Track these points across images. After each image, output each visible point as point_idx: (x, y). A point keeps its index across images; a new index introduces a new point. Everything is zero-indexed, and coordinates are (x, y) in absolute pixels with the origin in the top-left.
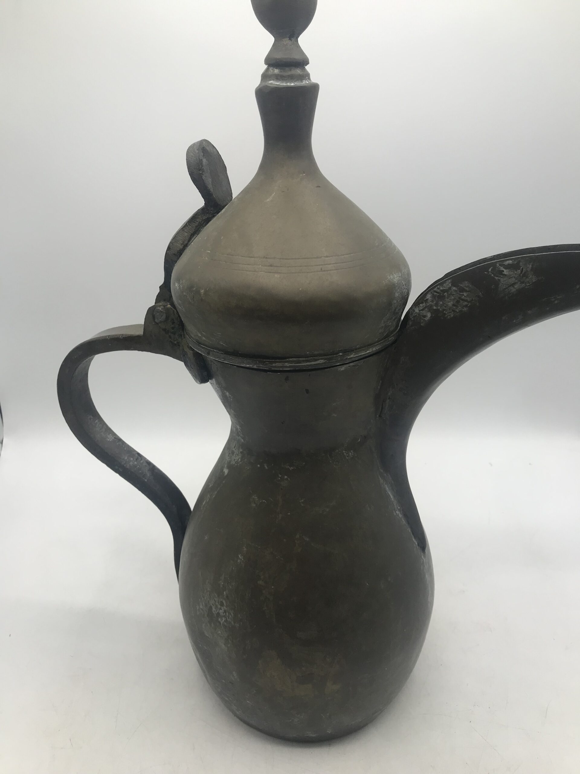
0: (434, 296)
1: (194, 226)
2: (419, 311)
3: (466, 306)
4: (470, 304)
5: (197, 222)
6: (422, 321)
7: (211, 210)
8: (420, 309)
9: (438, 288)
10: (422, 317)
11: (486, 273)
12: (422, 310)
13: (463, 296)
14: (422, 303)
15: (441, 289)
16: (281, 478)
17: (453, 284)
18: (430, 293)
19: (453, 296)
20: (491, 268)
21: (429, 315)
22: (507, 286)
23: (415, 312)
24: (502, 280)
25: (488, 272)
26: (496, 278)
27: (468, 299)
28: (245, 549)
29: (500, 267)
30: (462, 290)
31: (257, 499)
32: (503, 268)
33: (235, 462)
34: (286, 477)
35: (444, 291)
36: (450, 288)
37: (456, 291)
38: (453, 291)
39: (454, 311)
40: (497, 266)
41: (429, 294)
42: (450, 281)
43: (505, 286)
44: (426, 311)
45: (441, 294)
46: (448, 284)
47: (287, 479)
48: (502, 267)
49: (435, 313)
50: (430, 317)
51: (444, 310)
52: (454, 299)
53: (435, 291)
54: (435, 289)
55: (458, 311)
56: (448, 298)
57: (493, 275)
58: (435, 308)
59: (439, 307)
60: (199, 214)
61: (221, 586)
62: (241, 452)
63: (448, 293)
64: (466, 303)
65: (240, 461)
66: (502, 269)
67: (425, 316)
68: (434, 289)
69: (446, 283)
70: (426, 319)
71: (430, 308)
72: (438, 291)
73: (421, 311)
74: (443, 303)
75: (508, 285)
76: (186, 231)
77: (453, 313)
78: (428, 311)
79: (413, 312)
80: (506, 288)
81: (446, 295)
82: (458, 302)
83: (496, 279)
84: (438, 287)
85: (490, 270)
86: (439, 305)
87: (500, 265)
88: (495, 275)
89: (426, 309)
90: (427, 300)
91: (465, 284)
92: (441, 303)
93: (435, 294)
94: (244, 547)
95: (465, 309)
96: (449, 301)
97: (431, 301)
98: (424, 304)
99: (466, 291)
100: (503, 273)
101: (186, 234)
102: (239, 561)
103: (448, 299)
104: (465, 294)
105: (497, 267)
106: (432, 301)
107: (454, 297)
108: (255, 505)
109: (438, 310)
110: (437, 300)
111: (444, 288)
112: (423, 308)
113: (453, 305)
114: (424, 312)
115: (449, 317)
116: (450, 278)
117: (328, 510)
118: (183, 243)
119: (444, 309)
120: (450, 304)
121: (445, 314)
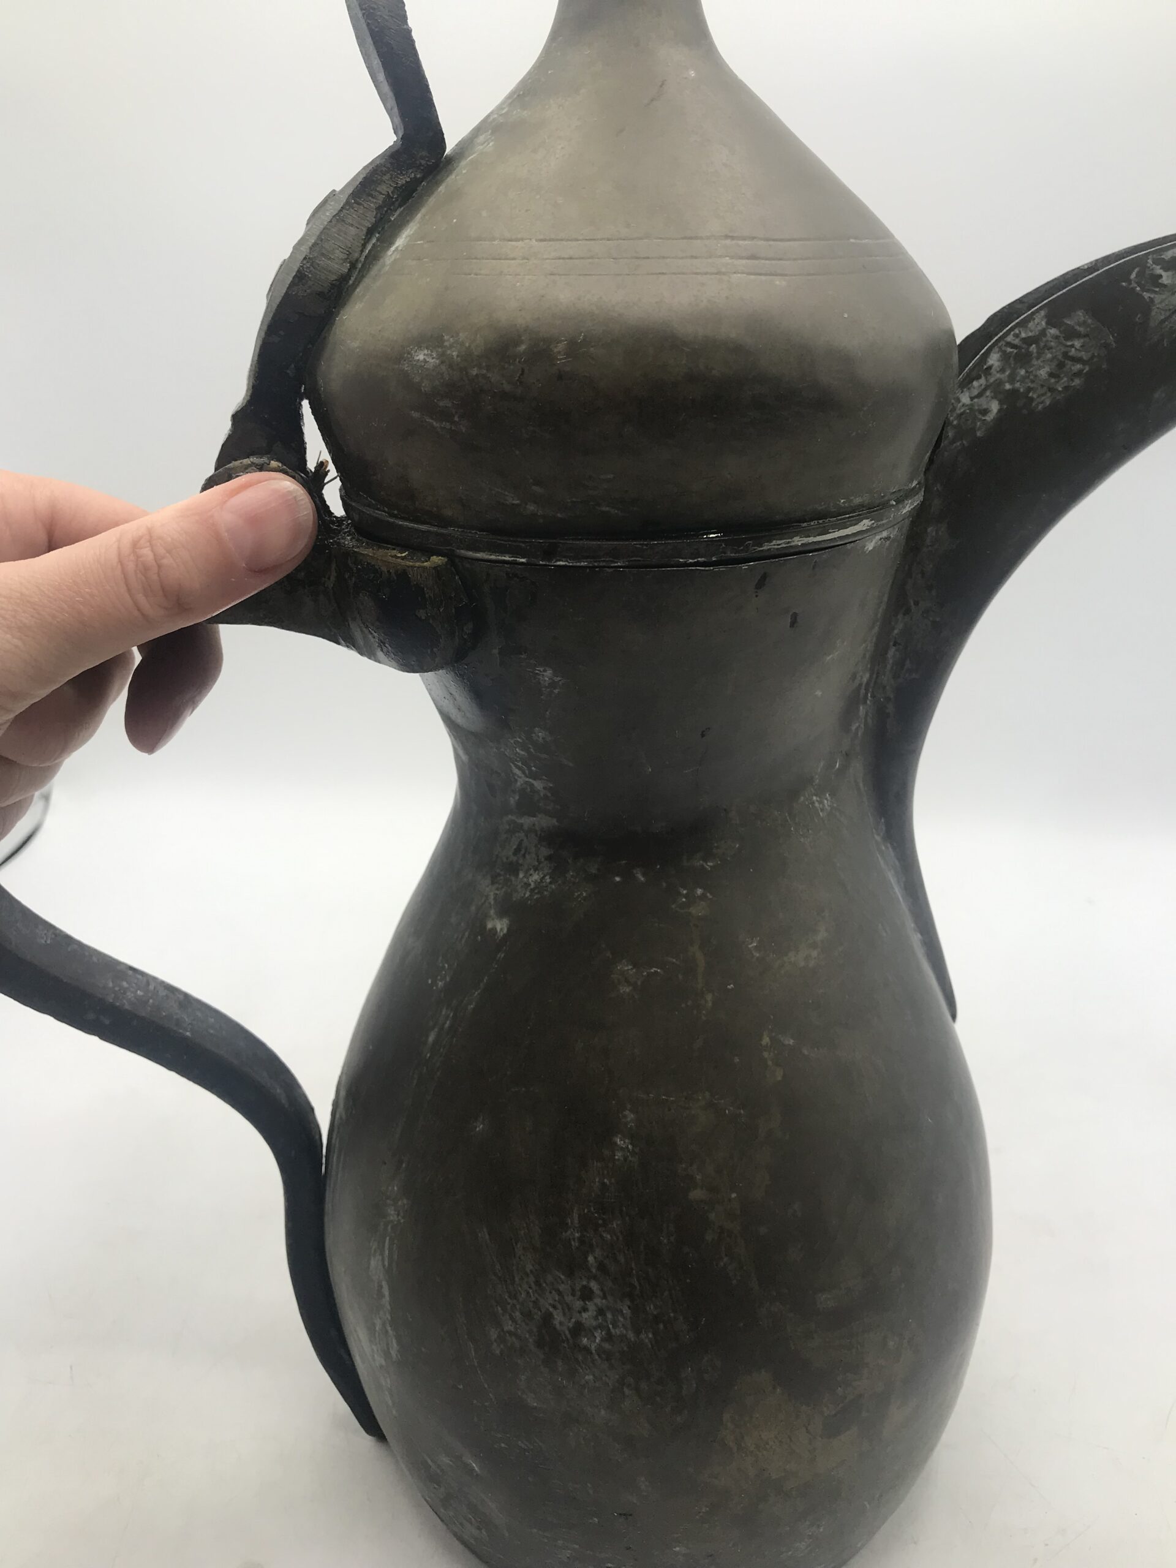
0: (1005, 357)
1: (372, 205)
2: (972, 399)
3: (1078, 374)
4: (1087, 369)
5: (381, 193)
6: (979, 423)
7: (422, 158)
8: (973, 395)
9: (1017, 336)
10: (977, 413)
11: (1124, 284)
12: (979, 395)
13: (1073, 349)
14: (978, 378)
15: (1023, 335)
16: (686, 896)
17: (1050, 323)
18: (996, 349)
19: (1051, 350)
20: (1137, 270)
21: (995, 407)
22: (1168, 314)
23: (961, 404)
24: (1157, 298)
25: (1129, 281)
26: (1146, 295)
27: (1084, 355)
28: (631, 1116)
29: (1154, 266)
30: (1071, 334)
31: (632, 969)
32: (1160, 269)
33: (532, 890)
34: (699, 891)
35: (1028, 341)
36: (1043, 333)
37: (1057, 337)
38: (1050, 339)
39: (1051, 390)
40: (1149, 265)
41: (995, 353)
42: (1043, 313)
43: (1163, 312)
44: (987, 397)
45: (1023, 350)
46: (1039, 322)
47: (703, 897)
48: (1159, 267)
49: (1009, 398)
50: (997, 414)
51: (1029, 389)
52: (1052, 360)
53: (1009, 344)
54: (1010, 338)
55: (1060, 389)
56: (1038, 358)
57: (1138, 289)
58: (1008, 386)
59: (1017, 385)
60: (384, 169)
61: (575, 1244)
62: (549, 858)
63: (1038, 347)
64: (1079, 366)
65: (551, 883)
66: (1159, 271)
67: (985, 412)
68: (1005, 339)
69: (1034, 319)
70: (989, 418)
71: (996, 388)
72: (1017, 342)
73: (976, 400)
74: (1027, 372)
75: (1170, 310)
76: (350, 221)
77: (1049, 394)
78: (992, 398)
79: (955, 405)
80: (1163, 321)
81: (1035, 351)
82: (1061, 365)
83: (1146, 297)
84: (1017, 331)
85: (1133, 276)
86: (1018, 378)
87: (1155, 262)
88: (1143, 290)
89: (988, 393)
90: (990, 368)
91: (1078, 318)
92: (1023, 372)
93: (1009, 350)
94: (627, 1112)
95: (1077, 382)
96: (1042, 364)
97: (998, 372)
98: (983, 381)
99: (1079, 336)
100: (1160, 281)
101: (352, 231)
102: (619, 1155)
103: (1039, 362)
104: (1077, 343)
105: (1149, 267)
106: (1002, 370)
107: (1051, 353)
108: (631, 988)
109: (1014, 392)
110: (1012, 366)
111: (1030, 334)
112: (980, 390)
113: (1051, 375)
114: (983, 402)
115: (1040, 407)
116: (1041, 309)
117: (814, 953)
118: (347, 258)
119: (1029, 387)
120: (1043, 373)
121: (1032, 399)
